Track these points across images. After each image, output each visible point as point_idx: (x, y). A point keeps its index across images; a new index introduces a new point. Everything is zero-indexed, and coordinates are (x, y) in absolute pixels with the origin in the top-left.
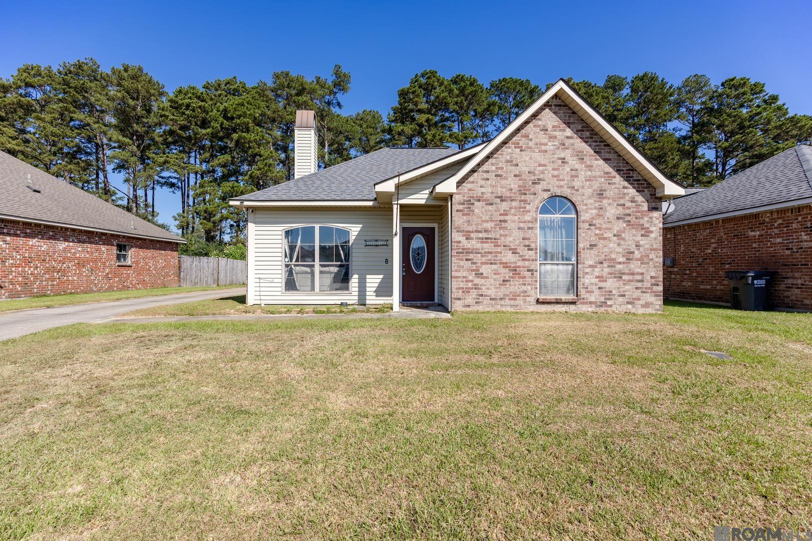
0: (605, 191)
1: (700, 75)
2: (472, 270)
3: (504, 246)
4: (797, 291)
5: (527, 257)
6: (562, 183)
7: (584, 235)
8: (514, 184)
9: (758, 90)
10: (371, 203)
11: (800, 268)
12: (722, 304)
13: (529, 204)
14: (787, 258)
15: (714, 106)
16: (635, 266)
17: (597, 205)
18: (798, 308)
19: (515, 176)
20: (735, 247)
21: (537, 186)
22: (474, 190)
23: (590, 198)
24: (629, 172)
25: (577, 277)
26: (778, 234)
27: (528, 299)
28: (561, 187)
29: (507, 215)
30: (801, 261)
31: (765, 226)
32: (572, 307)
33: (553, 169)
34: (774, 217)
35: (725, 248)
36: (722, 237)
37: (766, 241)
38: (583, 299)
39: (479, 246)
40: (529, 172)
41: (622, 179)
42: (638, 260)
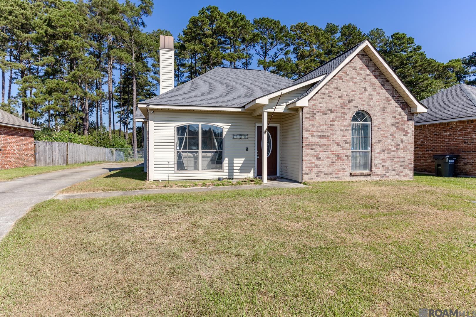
0: (386, 108)
1: (379, 29)
2: (314, 156)
3: (333, 141)
4: (470, 166)
5: (345, 148)
6: (364, 103)
7: (375, 134)
8: (338, 102)
9: (411, 41)
10: (240, 110)
11: (472, 154)
12: (426, 173)
13: (347, 115)
14: (465, 148)
15: (387, 49)
16: (400, 153)
17: (382, 116)
18: (470, 175)
19: (339, 97)
20: (435, 141)
21: (351, 104)
22: (316, 105)
23: (378, 112)
24: (399, 98)
25: (371, 160)
26: (460, 134)
27: (345, 173)
28: (364, 105)
29: (334, 121)
30: (472, 150)
31: (452, 130)
32: (369, 178)
33: (360, 94)
34: (458, 125)
35: (429, 141)
36: (427, 135)
37: (453, 138)
38: (374, 172)
39: (318, 140)
40: (347, 95)
41: (395, 102)
42: (402, 149)
